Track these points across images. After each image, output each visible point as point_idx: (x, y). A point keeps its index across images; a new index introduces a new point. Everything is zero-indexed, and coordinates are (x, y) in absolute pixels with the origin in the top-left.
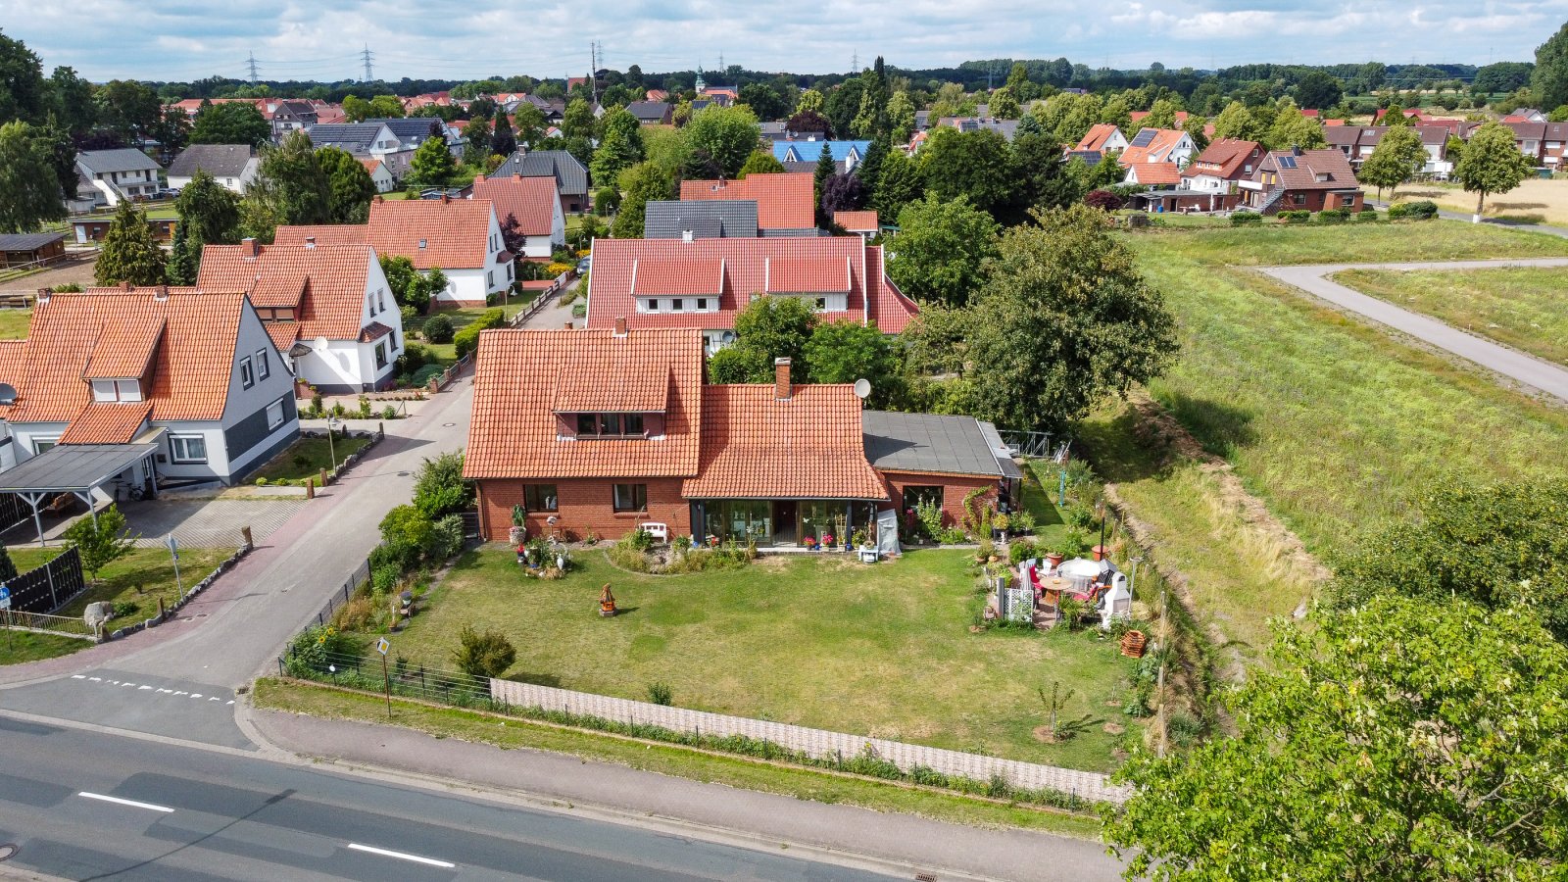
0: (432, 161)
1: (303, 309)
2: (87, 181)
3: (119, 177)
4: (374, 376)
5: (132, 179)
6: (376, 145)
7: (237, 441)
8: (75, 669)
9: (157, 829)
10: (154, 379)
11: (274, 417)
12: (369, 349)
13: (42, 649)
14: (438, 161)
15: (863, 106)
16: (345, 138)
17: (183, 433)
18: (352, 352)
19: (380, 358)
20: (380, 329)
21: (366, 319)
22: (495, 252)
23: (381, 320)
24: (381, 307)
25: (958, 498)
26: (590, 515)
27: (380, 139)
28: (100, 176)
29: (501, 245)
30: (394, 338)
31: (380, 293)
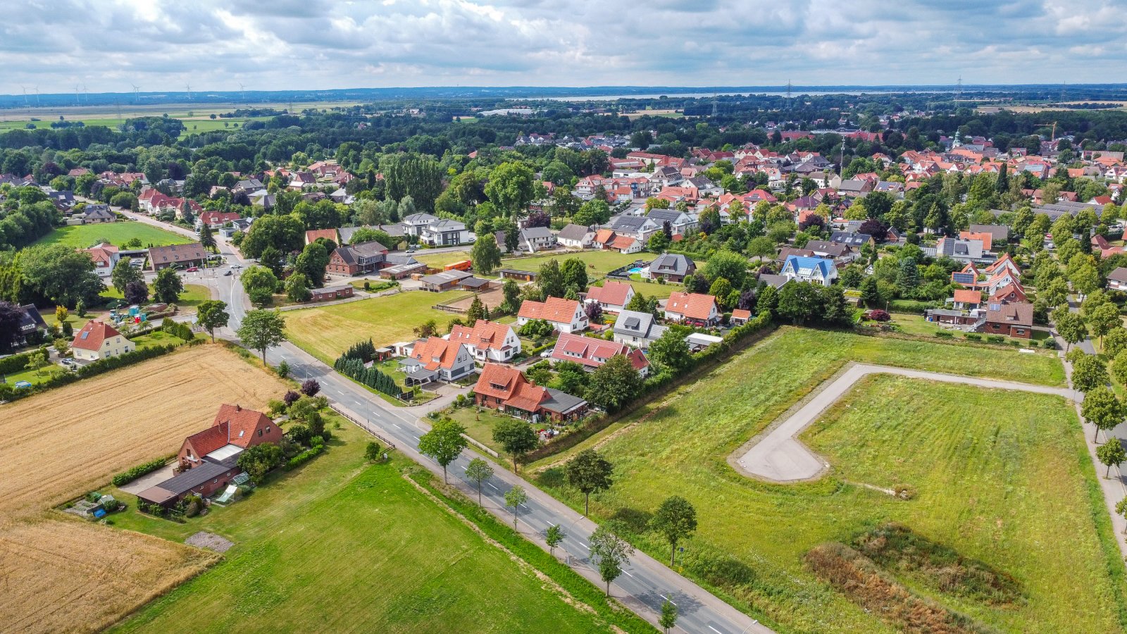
0: (656, 241)
1: (492, 340)
2: (524, 240)
3: (536, 240)
4: (504, 359)
5: (541, 240)
6: (642, 228)
7: (454, 374)
8: (403, 409)
9: (398, 430)
10: (442, 358)
11: (467, 368)
12: (504, 353)
13: (402, 405)
14: (659, 242)
15: (931, 211)
16: (631, 223)
17: (445, 370)
18: (499, 353)
19: (507, 354)
20: (508, 347)
21: (505, 344)
22: (579, 318)
23: (511, 344)
24: (512, 341)
25: (554, 415)
26: (492, 403)
27: (645, 225)
28: (529, 240)
29: (584, 315)
30: (516, 349)
31: (512, 337)
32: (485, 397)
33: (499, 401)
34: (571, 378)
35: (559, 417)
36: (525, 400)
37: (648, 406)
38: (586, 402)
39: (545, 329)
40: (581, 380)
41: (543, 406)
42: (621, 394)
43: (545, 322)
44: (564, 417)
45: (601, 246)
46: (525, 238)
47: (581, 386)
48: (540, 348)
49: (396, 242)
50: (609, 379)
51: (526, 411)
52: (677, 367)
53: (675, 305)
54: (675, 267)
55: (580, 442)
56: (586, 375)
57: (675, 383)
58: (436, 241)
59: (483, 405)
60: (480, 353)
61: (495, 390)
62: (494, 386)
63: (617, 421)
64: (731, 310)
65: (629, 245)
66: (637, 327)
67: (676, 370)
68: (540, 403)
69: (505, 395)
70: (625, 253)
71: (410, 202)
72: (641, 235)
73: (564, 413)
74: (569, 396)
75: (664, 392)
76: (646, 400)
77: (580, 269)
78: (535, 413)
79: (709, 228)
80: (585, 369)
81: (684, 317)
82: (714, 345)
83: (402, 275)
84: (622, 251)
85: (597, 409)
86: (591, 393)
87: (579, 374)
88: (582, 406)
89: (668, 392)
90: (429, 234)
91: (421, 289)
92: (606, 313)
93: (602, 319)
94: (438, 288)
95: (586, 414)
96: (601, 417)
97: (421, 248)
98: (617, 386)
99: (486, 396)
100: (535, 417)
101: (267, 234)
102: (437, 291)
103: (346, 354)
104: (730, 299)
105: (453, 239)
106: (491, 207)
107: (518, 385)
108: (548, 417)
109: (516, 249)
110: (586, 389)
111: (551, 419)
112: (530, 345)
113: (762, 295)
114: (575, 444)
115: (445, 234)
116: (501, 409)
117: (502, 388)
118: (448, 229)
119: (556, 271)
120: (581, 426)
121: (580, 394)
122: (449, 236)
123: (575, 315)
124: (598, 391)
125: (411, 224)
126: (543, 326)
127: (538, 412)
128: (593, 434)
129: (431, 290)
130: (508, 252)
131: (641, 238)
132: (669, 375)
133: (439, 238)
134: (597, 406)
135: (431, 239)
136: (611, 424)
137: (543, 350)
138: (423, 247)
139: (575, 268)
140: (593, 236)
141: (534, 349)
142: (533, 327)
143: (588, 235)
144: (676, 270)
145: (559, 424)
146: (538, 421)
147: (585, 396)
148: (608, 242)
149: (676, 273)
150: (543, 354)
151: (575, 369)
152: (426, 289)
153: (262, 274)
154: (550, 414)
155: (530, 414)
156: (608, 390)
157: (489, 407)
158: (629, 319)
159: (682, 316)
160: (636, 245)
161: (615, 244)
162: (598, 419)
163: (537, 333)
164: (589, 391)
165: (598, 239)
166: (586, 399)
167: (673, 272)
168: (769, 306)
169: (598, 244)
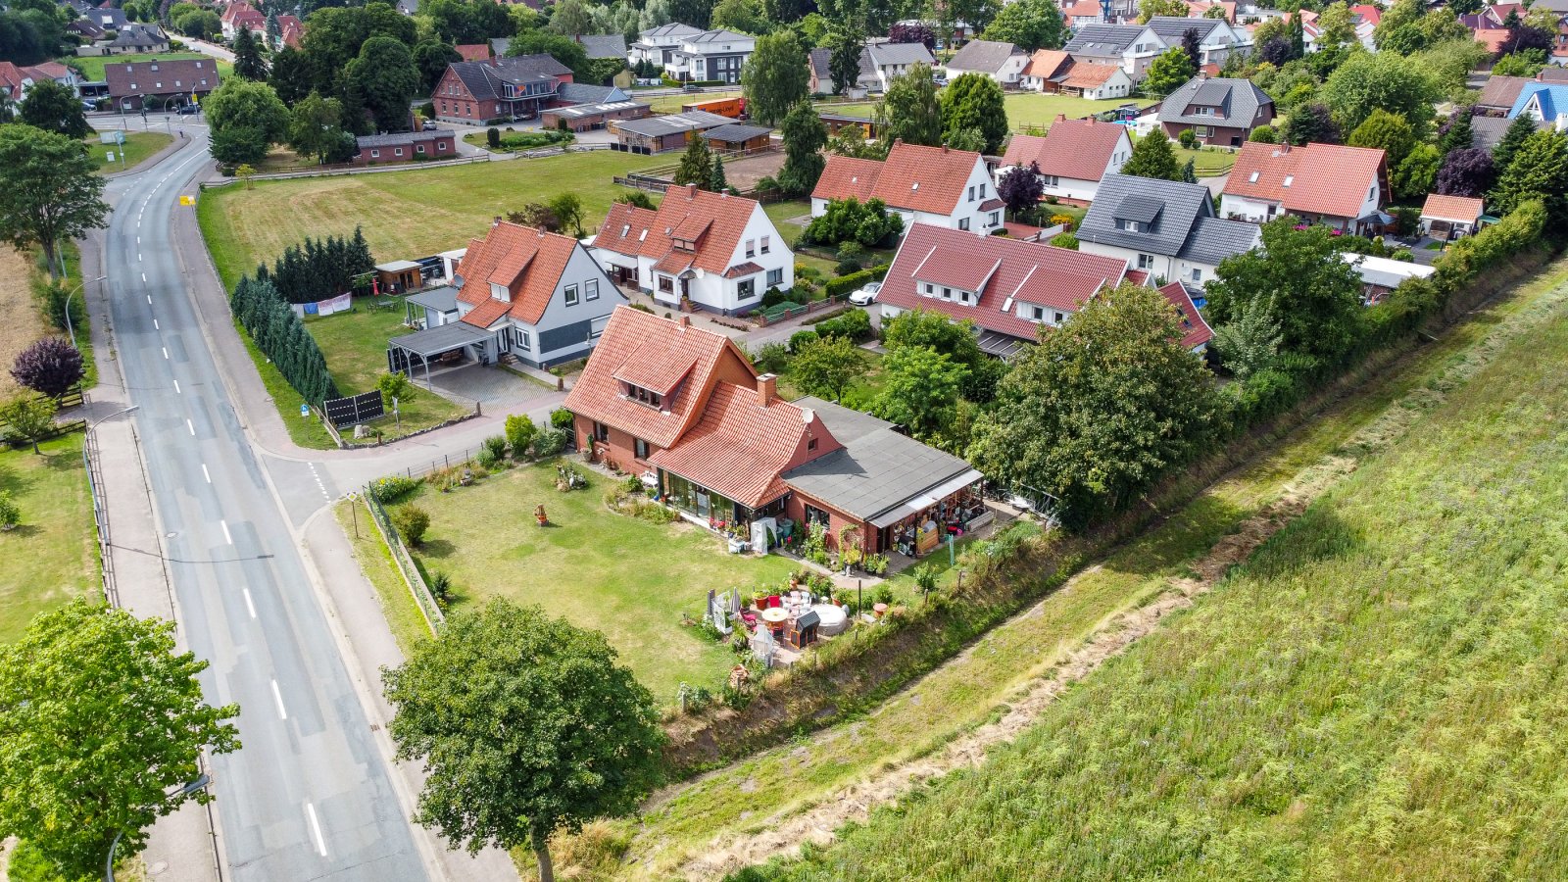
0: (1166, 71)
1: (701, 242)
2: (872, 70)
3: (899, 68)
4: (736, 304)
6: (1133, 48)
7: (551, 341)
10: (519, 289)
11: (599, 327)
12: (733, 285)
13: (321, 441)
14: (1172, 71)
16: (1107, 39)
18: (721, 283)
19: (745, 289)
20: (751, 268)
21: (738, 258)
22: (978, 202)
23: (759, 259)
24: (765, 250)
25: (838, 527)
26: (623, 455)
27: (1139, 42)
28: (884, 67)
29: (991, 194)
30: (776, 275)
31: (765, 239)
32: (601, 432)
33: (643, 449)
34: (925, 375)
35: (859, 538)
36: (732, 455)
37: (1215, 493)
38: (975, 475)
39: (875, 226)
40: (966, 381)
41: (800, 483)
42: (1132, 456)
43: (878, 207)
44: (881, 540)
45: (1040, 86)
46: (876, 63)
47: (964, 406)
48: (850, 277)
49: (610, 70)
50: (1084, 387)
51: (726, 503)
52: (1314, 351)
53: (1254, 177)
54: (1224, 108)
55: (936, 663)
56: (985, 365)
57: (1303, 408)
58: (693, 74)
59: (594, 459)
60: (666, 286)
61: (635, 405)
62: (632, 391)
63: (1099, 557)
64: (1419, 201)
65: (1104, 80)
66: (1153, 225)
67: (1311, 362)
68: (788, 472)
69: (663, 426)
70: (1093, 97)
71: (661, 8)
72: (1129, 61)
73: (880, 523)
74: (911, 444)
75: (1269, 438)
76: (1209, 468)
77: (990, 97)
78: (763, 512)
79: (1282, 54)
80: (985, 346)
81: (1280, 211)
82: (1415, 287)
83: (588, 122)
84: (1086, 95)
85: (1021, 502)
86: (999, 442)
87: (960, 359)
88: (963, 493)
89: (1281, 441)
90: (680, 60)
91: (614, 147)
92: (1053, 201)
93: (1044, 213)
94: (653, 146)
95: (975, 524)
96: (1034, 540)
97: (660, 85)
98: (1117, 421)
99: (605, 429)
100: (759, 530)
101: (337, 40)
102: (647, 151)
103: (272, 270)
104: (1408, 172)
105: (728, 70)
106: (820, 24)
107: (716, 392)
108: (816, 530)
109: (853, 86)
110: (983, 421)
111: (829, 542)
112: (826, 268)
113: (1519, 155)
114: (915, 677)
115: (712, 60)
116: (650, 480)
117: (655, 400)
118: (719, 49)
119: (928, 99)
120: (948, 581)
121: (958, 442)
122: (722, 65)
123: (965, 193)
124: (1029, 434)
125: (651, 44)
126: (873, 218)
127: (778, 507)
128: (998, 622)
129: (636, 150)
130: (836, 93)
131: (1130, 69)
132: (1285, 380)
133: (699, 68)
134: (1024, 491)
135: (684, 69)
136: (1076, 569)
137: (860, 284)
138: (666, 83)
139: (978, 95)
140: (1023, 65)
141: (835, 279)
142: (845, 219)
143: (1013, 60)
144: (1227, 115)
145: (857, 568)
146: (772, 547)
147: (975, 449)
148: (1056, 74)
149: (1229, 123)
150: (857, 296)
151: (946, 342)
152: (624, 148)
153: (245, 96)
154: (824, 519)
155: (742, 515)
156: (1074, 433)
157: (612, 466)
158: (1130, 201)
159: (1272, 210)
160: (1119, 81)
161: (1072, 78)
162: (1022, 551)
163: (852, 238)
164: (991, 430)
165: (1034, 70)
166: (980, 461)
167: (1219, 120)
168: (1543, 188)
169: (1034, 81)
